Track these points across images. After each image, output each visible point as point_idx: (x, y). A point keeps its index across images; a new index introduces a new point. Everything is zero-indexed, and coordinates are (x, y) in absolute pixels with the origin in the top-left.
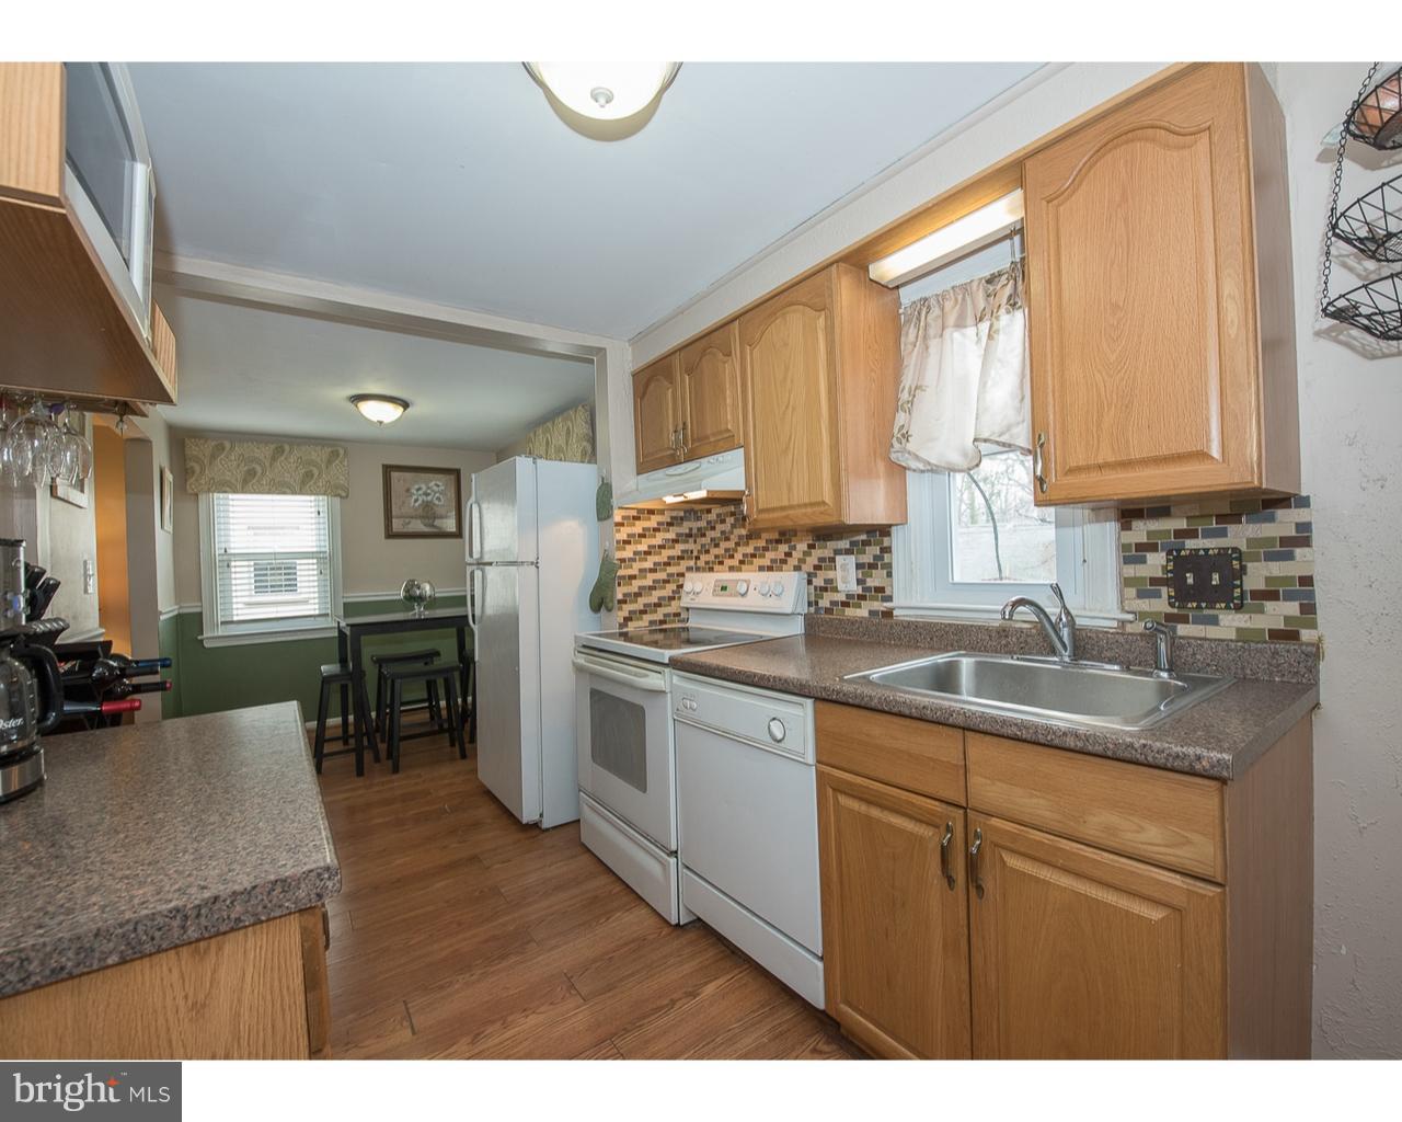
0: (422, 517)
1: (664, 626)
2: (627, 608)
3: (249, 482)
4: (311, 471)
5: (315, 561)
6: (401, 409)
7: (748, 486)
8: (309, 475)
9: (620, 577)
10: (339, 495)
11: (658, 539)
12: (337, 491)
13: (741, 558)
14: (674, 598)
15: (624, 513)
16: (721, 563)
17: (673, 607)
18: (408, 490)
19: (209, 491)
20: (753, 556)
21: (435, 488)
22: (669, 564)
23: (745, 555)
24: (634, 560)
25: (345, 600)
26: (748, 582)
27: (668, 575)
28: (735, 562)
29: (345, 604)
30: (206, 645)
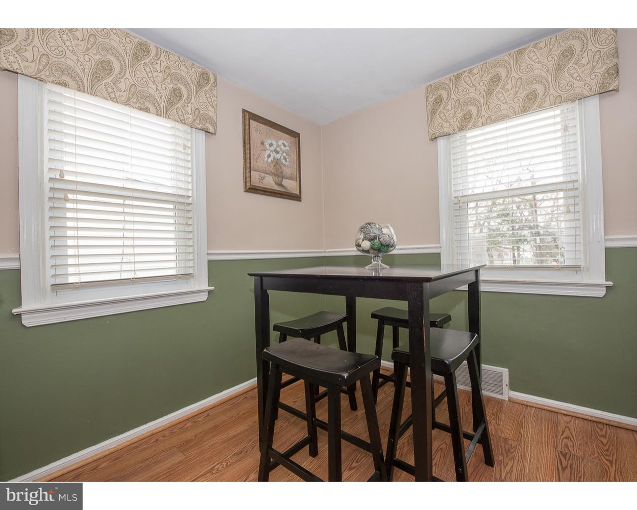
0: (273, 174)
4: (180, 90)
5: (171, 206)
10: (206, 130)
12: (206, 124)
18: (263, 144)
21: (282, 147)
25: (210, 259)
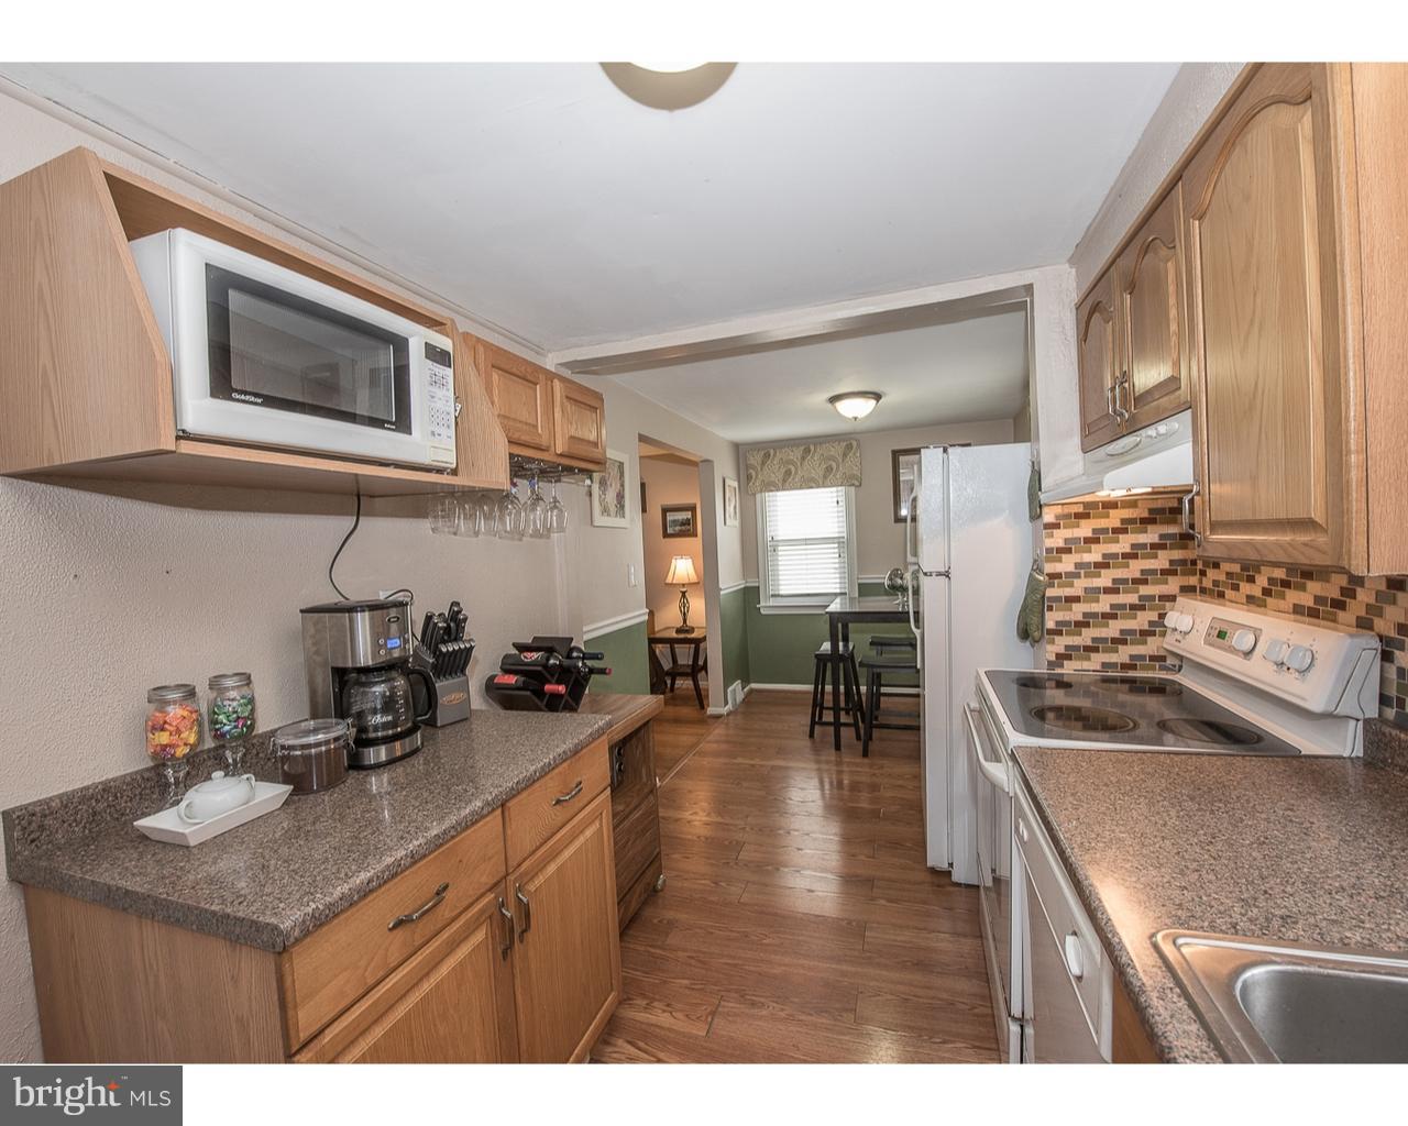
1: (1131, 674)
2: (1061, 643)
3: (786, 482)
4: (830, 466)
5: (836, 545)
6: (873, 402)
7: (1196, 481)
8: (829, 470)
9: (1050, 599)
10: (853, 485)
11: (1124, 544)
12: (853, 481)
13: (1266, 585)
14: (1153, 634)
15: (1058, 510)
16: (1236, 588)
17: (1151, 646)
19: (761, 491)
20: (1286, 584)
22: (1145, 582)
23: (1271, 581)
24: (1077, 576)
25: (860, 581)
26: (1257, 633)
27: (1141, 598)
28: (1256, 591)
29: (859, 584)
30: (762, 611)
